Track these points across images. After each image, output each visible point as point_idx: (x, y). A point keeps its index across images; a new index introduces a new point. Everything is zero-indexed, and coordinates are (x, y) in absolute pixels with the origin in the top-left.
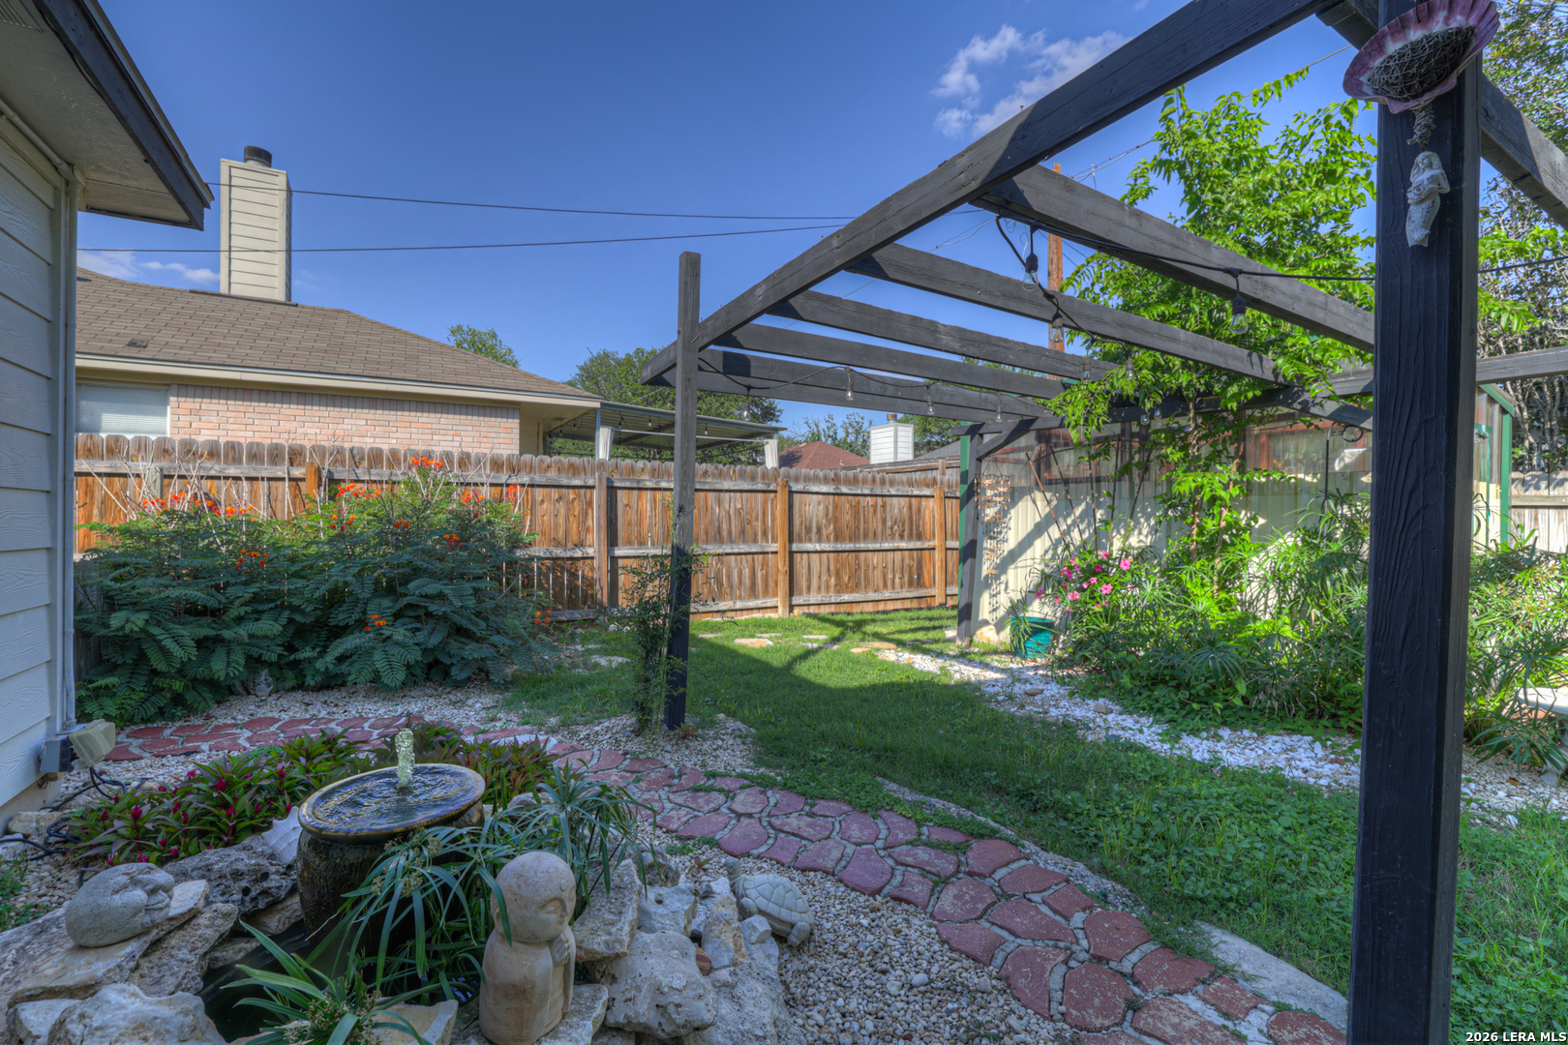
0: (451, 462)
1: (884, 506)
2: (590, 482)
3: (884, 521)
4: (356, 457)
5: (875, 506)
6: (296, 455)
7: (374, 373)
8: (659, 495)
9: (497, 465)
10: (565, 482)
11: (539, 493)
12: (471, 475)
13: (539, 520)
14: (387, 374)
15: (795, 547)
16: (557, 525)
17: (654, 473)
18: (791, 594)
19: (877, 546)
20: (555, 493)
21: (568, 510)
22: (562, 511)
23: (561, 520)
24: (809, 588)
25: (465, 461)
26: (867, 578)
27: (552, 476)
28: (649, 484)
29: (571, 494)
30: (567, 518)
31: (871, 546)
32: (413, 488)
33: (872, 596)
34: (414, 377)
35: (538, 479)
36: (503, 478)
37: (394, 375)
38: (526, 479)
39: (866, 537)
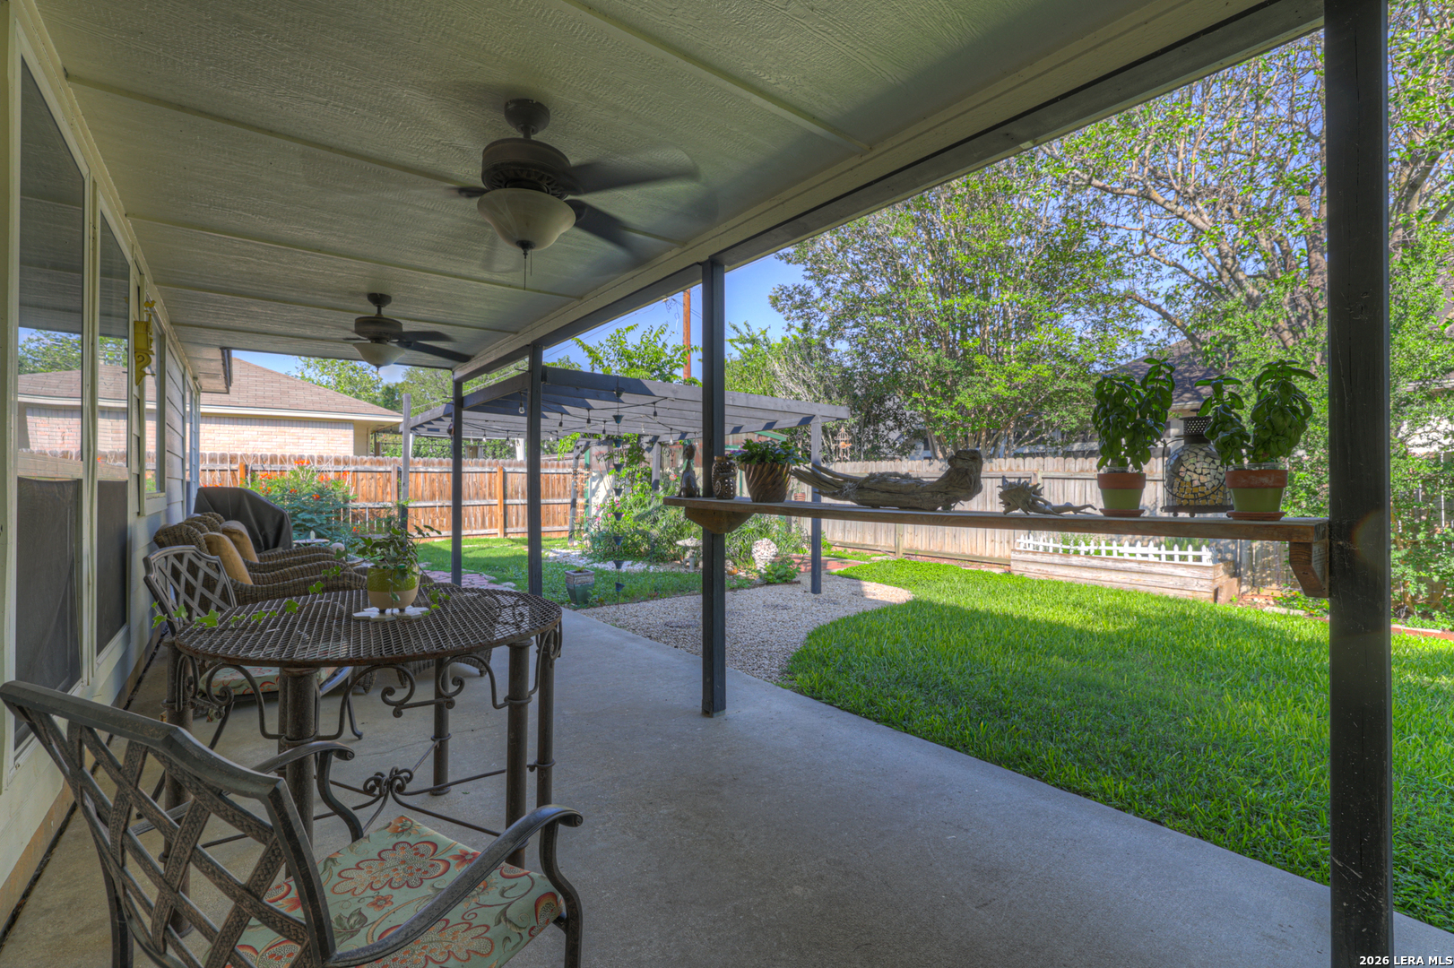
0: (313, 461)
1: (565, 479)
2: (389, 469)
3: (565, 488)
4: (263, 459)
5: (559, 480)
6: (233, 459)
7: (262, 405)
8: (428, 475)
9: (337, 461)
10: (375, 469)
11: (360, 475)
12: (324, 467)
13: (360, 488)
14: (270, 405)
15: (508, 502)
16: (370, 491)
17: (425, 464)
18: (505, 526)
19: (560, 501)
20: (369, 475)
21: (376, 483)
22: (373, 484)
23: (373, 489)
24: (517, 524)
25: (321, 460)
26: (554, 518)
27: (368, 466)
28: (422, 470)
29: (378, 476)
30: (376, 487)
31: (556, 501)
32: (296, 475)
33: (557, 528)
34: (287, 406)
35: (360, 468)
36: (341, 468)
37: (275, 406)
38: (353, 468)
39: (553, 496)
